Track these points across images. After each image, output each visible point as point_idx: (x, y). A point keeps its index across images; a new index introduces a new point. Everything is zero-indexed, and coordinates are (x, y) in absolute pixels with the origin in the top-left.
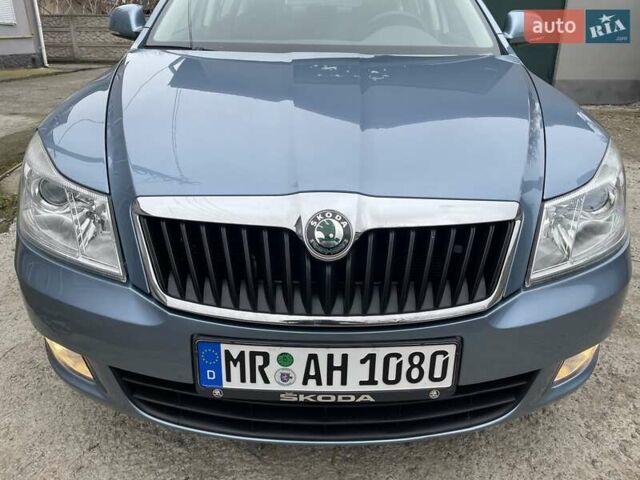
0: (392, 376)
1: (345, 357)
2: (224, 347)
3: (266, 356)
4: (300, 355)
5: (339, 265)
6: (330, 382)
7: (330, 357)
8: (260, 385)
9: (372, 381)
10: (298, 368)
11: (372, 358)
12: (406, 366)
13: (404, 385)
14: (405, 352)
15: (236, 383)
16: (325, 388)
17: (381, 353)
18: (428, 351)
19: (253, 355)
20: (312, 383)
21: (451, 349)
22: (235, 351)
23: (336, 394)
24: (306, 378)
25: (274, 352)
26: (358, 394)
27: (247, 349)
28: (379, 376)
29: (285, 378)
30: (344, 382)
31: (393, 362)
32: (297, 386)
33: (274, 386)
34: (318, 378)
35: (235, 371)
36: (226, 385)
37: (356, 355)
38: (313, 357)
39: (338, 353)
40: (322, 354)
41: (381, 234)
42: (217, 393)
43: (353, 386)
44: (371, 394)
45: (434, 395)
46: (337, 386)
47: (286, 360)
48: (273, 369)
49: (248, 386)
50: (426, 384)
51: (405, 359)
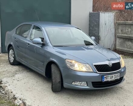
11: (115, 75)
13: (117, 78)
15: (105, 80)
21: (119, 74)
22: (105, 76)
40: (111, 75)
46: (113, 79)
47: (109, 77)
48: (108, 78)
50: (118, 78)
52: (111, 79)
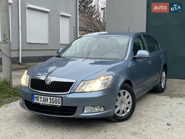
0: (53, 102)
1: (47, 98)
2: (35, 95)
3: (39, 97)
4: (42, 97)
5: (49, 85)
6: (46, 102)
7: (46, 98)
8: (38, 102)
9: (51, 103)
10: (42, 99)
11: (50, 99)
12: (55, 101)
13: (55, 104)
14: (55, 98)
16: (45, 103)
17: (52, 98)
18: (58, 98)
19: (38, 97)
20: (44, 102)
21: (60, 99)
22: (36, 96)
23: (46, 104)
24: (43, 101)
25: (40, 96)
26: (49, 104)
27: (37, 96)
28: (51, 102)
29: (41, 101)
30: (47, 102)
31: (53, 100)
32: (42, 102)
33: (39, 102)
34: (44, 101)
35: (35, 99)
36: (34, 101)
37: (49, 98)
38: (44, 98)
39: (47, 97)
40: (45, 97)
41: (55, 82)
42: (33, 103)
43: (48, 103)
44: (51, 105)
45: (58, 106)
46: (46, 103)
47: (41, 98)
48: (40, 99)
49: (37, 102)
50: (57, 104)
51: (55, 99)
52: (44, 103)
